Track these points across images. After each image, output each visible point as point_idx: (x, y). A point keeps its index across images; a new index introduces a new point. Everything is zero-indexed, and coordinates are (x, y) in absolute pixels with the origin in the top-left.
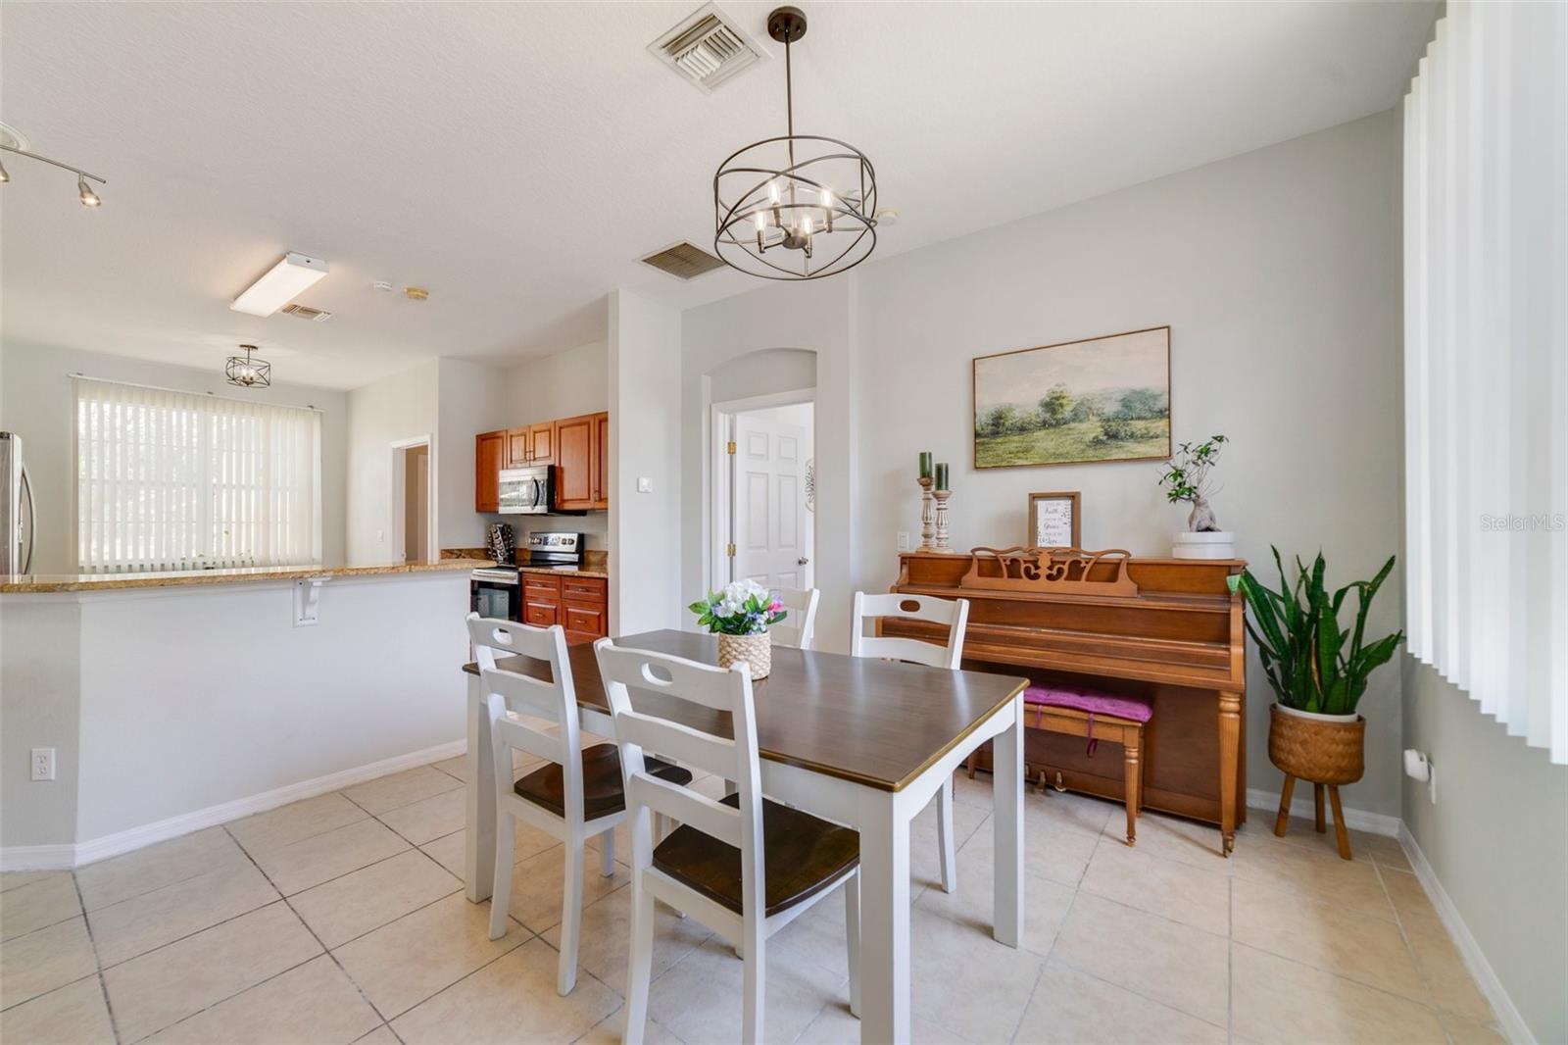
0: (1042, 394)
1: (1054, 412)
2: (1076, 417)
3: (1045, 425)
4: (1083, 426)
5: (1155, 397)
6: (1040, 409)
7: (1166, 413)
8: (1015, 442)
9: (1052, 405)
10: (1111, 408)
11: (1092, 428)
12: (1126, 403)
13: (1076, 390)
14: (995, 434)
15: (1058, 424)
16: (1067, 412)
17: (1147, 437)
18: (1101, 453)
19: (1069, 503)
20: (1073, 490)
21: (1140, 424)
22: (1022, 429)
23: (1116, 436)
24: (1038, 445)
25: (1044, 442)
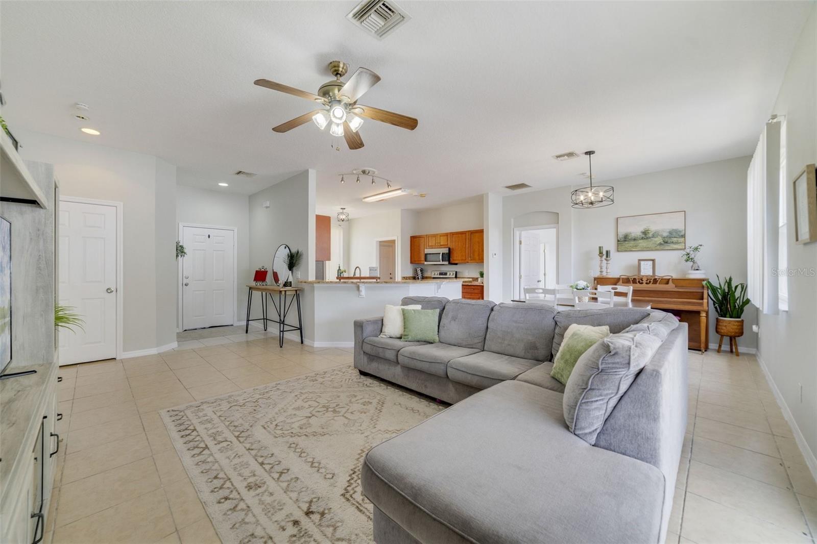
0: (642, 229)
1: (646, 235)
2: (653, 236)
3: (642, 238)
4: (656, 239)
5: (681, 232)
6: (641, 234)
7: (684, 236)
8: (632, 243)
9: (645, 233)
10: (665, 234)
11: (659, 240)
12: (670, 233)
13: (653, 228)
14: (625, 241)
15: (647, 238)
16: (650, 235)
17: (677, 243)
18: (662, 247)
19: (652, 262)
20: (652, 258)
21: (675, 239)
22: (635, 240)
23: (667, 243)
24: (640, 244)
25: (643, 243)
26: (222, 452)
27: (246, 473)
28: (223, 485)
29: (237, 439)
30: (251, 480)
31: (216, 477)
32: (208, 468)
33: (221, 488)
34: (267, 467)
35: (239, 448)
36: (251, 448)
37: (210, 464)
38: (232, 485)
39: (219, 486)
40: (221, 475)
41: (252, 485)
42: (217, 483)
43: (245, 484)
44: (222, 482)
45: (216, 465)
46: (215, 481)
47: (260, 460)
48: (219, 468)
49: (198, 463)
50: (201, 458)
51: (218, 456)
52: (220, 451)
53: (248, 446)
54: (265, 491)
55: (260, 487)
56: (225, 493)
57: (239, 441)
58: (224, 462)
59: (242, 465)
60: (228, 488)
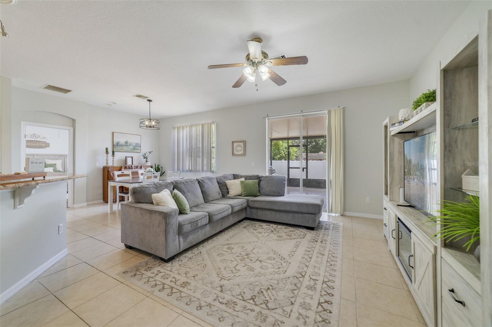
0: (125, 141)
1: (127, 144)
2: (130, 145)
3: (125, 146)
4: (131, 147)
5: (139, 144)
6: (125, 143)
7: (140, 147)
8: (120, 148)
9: (126, 143)
10: (134, 145)
11: (132, 147)
12: (136, 144)
13: (130, 141)
14: (117, 146)
15: (127, 146)
16: (128, 144)
17: (138, 149)
18: (133, 151)
19: (131, 158)
20: (132, 156)
21: (138, 147)
22: (122, 146)
23: (134, 149)
24: (124, 149)
25: (125, 148)
26: (319, 274)
27: (319, 259)
28: (331, 261)
29: (304, 276)
30: (320, 256)
31: (331, 265)
32: (331, 271)
33: (333, 261)
34: (310, 256)
35: (310, 271)
36: (306, 266)
37: (329, 272)
38: (328, 259)
39: (333, 262)
40: (329, 264)
41: (322, 255)
42: (332, 263)
43: (323, 256)
44: (330, 262)
45: (327, 270)
46: (333, 264)
47: (309, 260)
48: (327, 268)
49: (334, 277)
50: (331, 278)
51: (322, 274)
52: (320, 275)
53: (305, 269)
54: (320, 251)
55: (320, 253)
56: (332, 258)
57: (305, 274)
58: (323, 268)
59: (318, 262)
60: (330, 259)
